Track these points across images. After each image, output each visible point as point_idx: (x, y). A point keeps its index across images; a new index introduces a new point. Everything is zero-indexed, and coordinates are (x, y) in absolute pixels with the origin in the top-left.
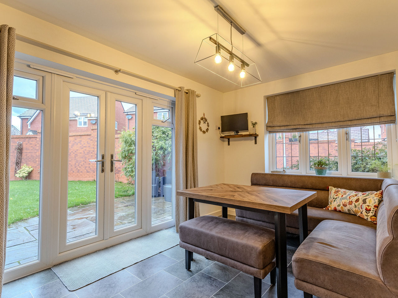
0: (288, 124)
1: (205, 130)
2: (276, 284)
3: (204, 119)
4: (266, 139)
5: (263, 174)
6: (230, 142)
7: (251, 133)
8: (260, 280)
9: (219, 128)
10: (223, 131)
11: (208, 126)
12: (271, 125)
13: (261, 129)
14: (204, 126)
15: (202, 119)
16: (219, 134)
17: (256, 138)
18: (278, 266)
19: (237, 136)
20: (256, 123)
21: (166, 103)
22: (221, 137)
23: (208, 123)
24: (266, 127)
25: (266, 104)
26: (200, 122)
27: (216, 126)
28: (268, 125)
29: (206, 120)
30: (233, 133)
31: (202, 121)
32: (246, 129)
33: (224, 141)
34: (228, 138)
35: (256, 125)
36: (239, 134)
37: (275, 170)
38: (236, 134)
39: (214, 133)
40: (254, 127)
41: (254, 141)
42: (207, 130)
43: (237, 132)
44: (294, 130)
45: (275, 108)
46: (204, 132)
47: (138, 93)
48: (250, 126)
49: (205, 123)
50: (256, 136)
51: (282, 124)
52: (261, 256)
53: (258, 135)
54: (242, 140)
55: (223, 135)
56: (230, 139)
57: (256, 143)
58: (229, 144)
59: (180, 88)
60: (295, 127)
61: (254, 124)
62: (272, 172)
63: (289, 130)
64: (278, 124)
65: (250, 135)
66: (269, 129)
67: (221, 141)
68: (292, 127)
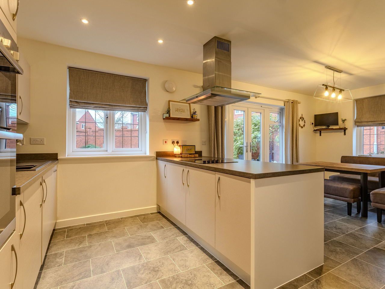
0: (375, 120)
1: (303, 126)
2: (361, 213)
3: (302, 118)
4: (354, 132)
5: (351, 157)
6: (322, 134)
7: (341, 127)
8: (351, 204)
9: (313, 124)
10: (316, 125)
11: (305, 123)
12: (359, 121)
13: (349, 124)
14: (302, 123)
15: (301, 118)
16: (312, 128)
17: (345, 131)
18: (362, 201)
19: (327, 129)
20: (345, 120)
21: (277, 110)
22: (314, 130)
23: (305, 121)
24: (354, 122)
25: (355, 105)
26: (299, 120)
27: (310, 122)
28: (356, 121)
29: (303, 119)
30: (324, 127)
31: (301, 120)
32: (337, 124)
33: (316, 133)
34: (320, 131)
35: (345, 121)
36: (330, 127)
37: (362, 154)
38: (327, 128)
39: (309, 127)
40: (343, 123)
41: (343, 133)
42: (304, 125)
43: (328, 126)
44: (381, 125)
45: (363, 108)
46: (302, 127)
47: (263, 106)
48: (340, 122)
49: (303, 120)
50: (345, 130)
51: (369, 120)
52: (352, 192)
53: (347, 129)
54: (332, 132)
55: (316, 129)
56: (322, 131)
57: (345, 134)
58: (320, 135)
59: (288, 100)
60: (381, 122)
61: (344, 121)
62: (359, 155)
63: (376, 125)
64: (366, 120)
65: (340, 129)
66: (357, 124)
67: (314, 133)
68: (379, 123)
